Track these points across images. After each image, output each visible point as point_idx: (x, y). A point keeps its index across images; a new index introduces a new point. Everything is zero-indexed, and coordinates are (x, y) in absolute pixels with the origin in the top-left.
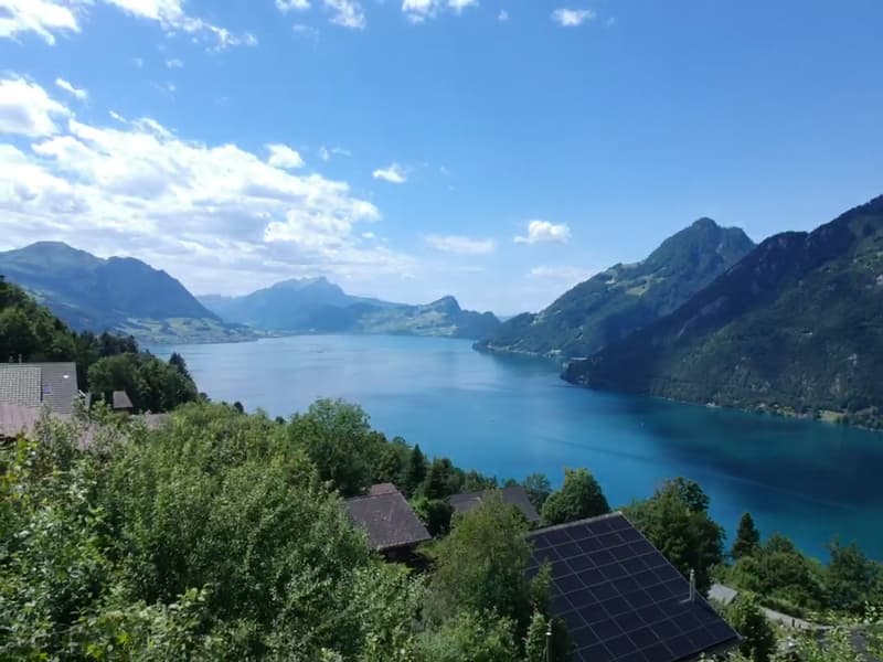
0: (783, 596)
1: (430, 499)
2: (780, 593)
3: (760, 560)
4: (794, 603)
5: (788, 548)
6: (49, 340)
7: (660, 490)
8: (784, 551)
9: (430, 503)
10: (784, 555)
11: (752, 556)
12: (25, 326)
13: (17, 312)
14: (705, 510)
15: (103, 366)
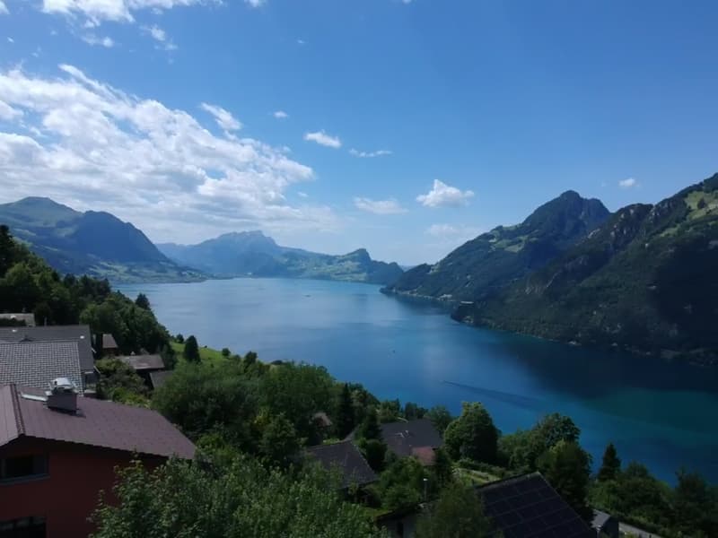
0: (640, 514)
2: (637, 511)
3: (621, 483)
4: (649, 520)
5: (644, 473)
6: (49, 290)
7: (540, 423)
8: (641, 476)
9: (368, 442)
10: (640, 480)
11: (615, 479)
12: (30, 279)
13: (24, 266)
14: (576, 440)
15: (92, 312)
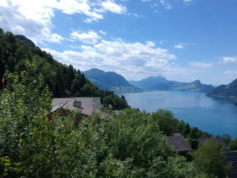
1: (192, 138)
6: (95, 92)
9: (192, 140)
13: (88, 85)
